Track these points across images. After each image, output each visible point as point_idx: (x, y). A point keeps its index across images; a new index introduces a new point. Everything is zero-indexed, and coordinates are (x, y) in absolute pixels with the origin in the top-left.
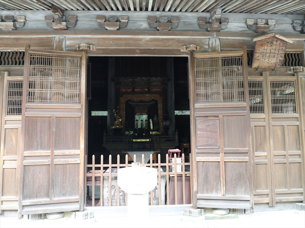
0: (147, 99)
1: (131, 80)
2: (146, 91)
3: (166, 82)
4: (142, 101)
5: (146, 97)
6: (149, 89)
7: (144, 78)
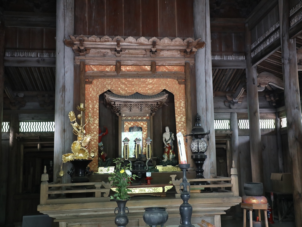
0: (149, 89)
1: (112, 43)
2: (146, 71)
3: (194, 50)
4: (137, 95)
5: (147, 85)
6: (153, 65)
7: (143, 40)
